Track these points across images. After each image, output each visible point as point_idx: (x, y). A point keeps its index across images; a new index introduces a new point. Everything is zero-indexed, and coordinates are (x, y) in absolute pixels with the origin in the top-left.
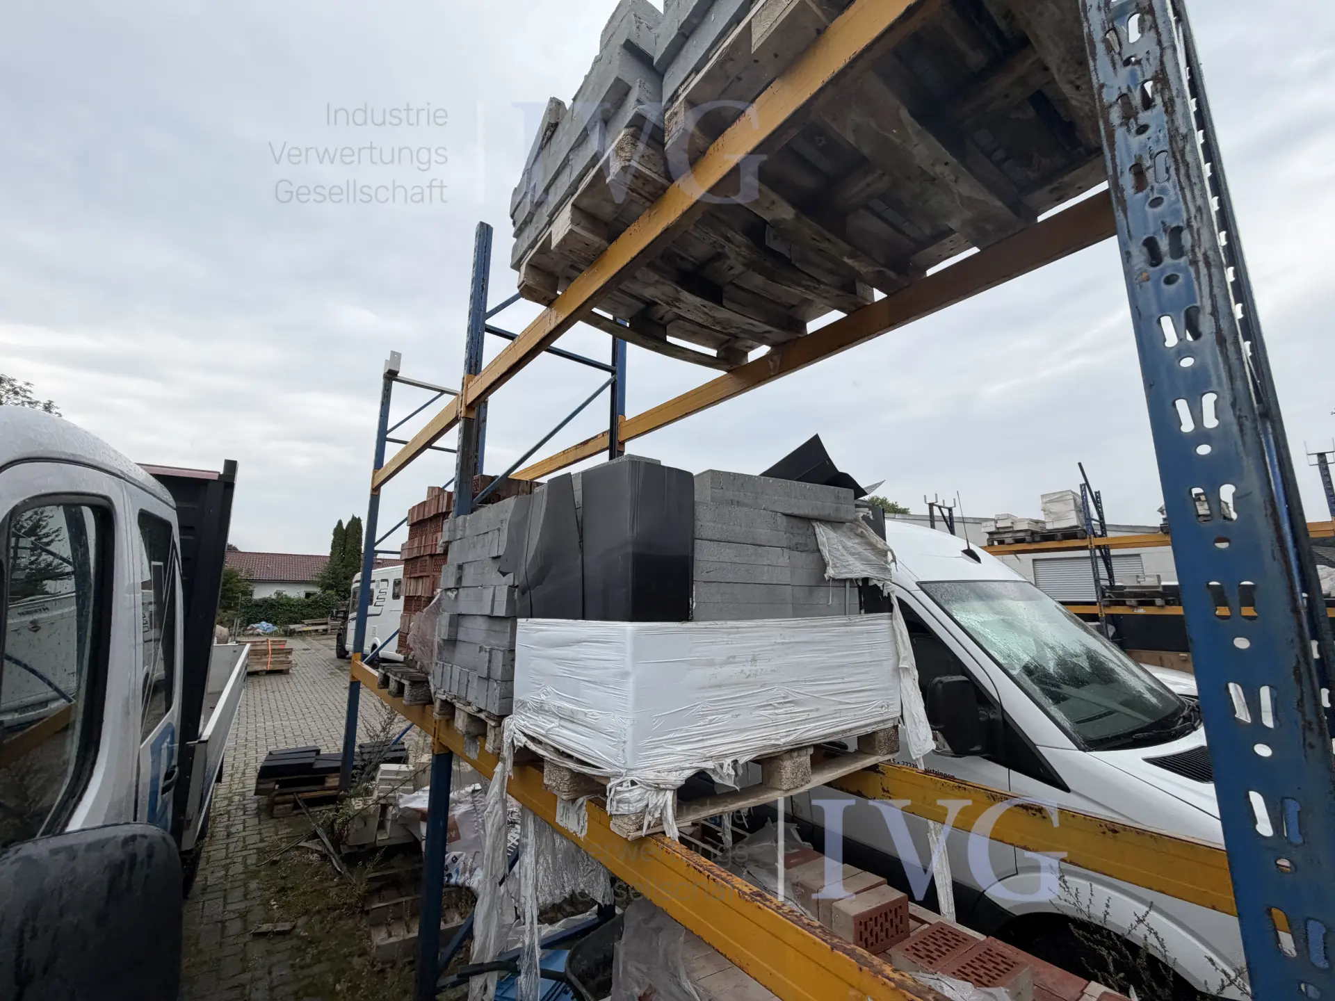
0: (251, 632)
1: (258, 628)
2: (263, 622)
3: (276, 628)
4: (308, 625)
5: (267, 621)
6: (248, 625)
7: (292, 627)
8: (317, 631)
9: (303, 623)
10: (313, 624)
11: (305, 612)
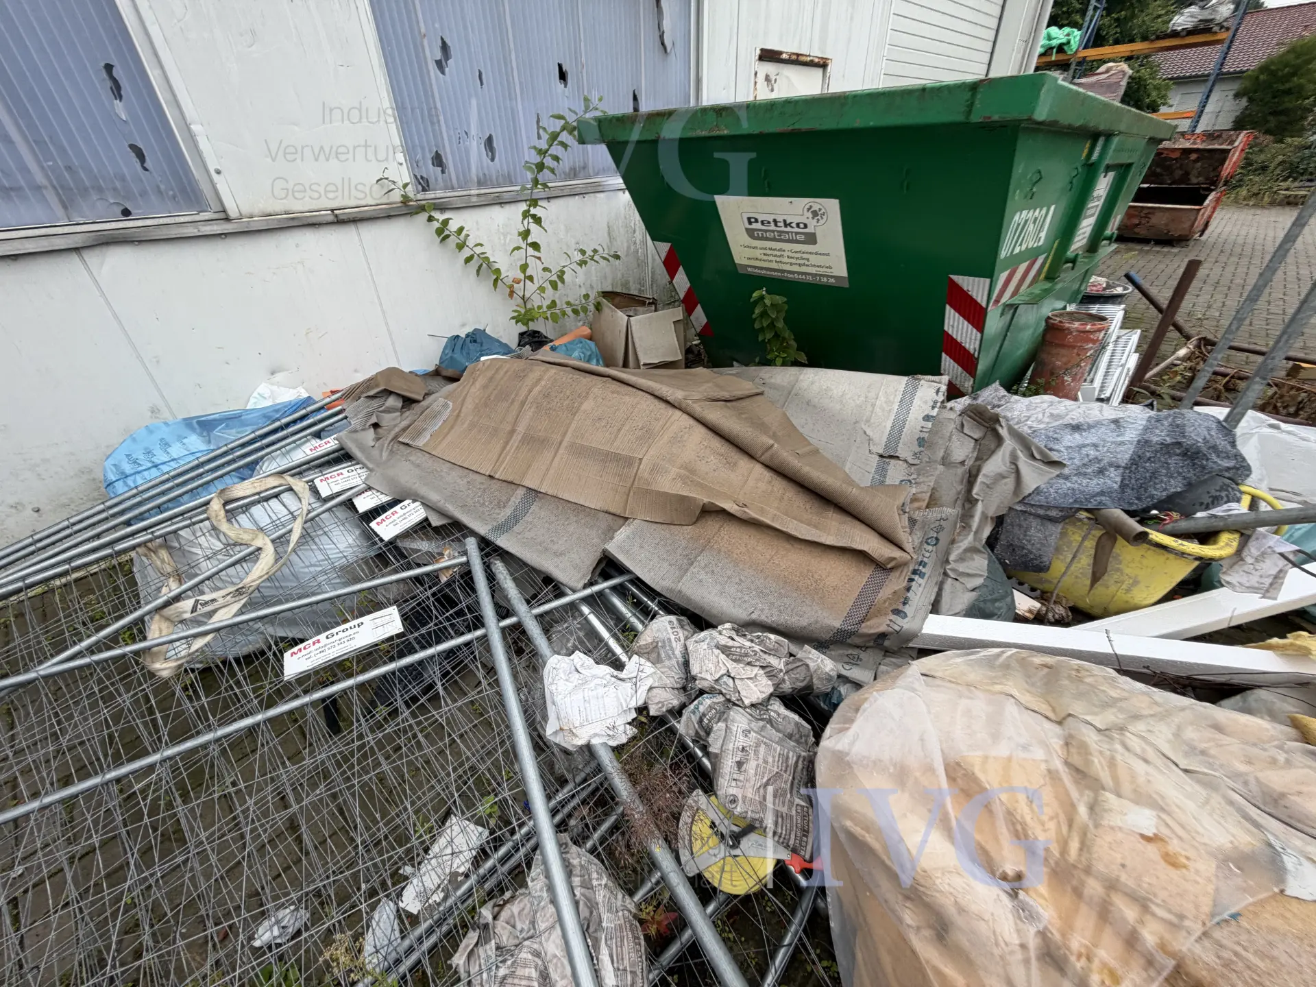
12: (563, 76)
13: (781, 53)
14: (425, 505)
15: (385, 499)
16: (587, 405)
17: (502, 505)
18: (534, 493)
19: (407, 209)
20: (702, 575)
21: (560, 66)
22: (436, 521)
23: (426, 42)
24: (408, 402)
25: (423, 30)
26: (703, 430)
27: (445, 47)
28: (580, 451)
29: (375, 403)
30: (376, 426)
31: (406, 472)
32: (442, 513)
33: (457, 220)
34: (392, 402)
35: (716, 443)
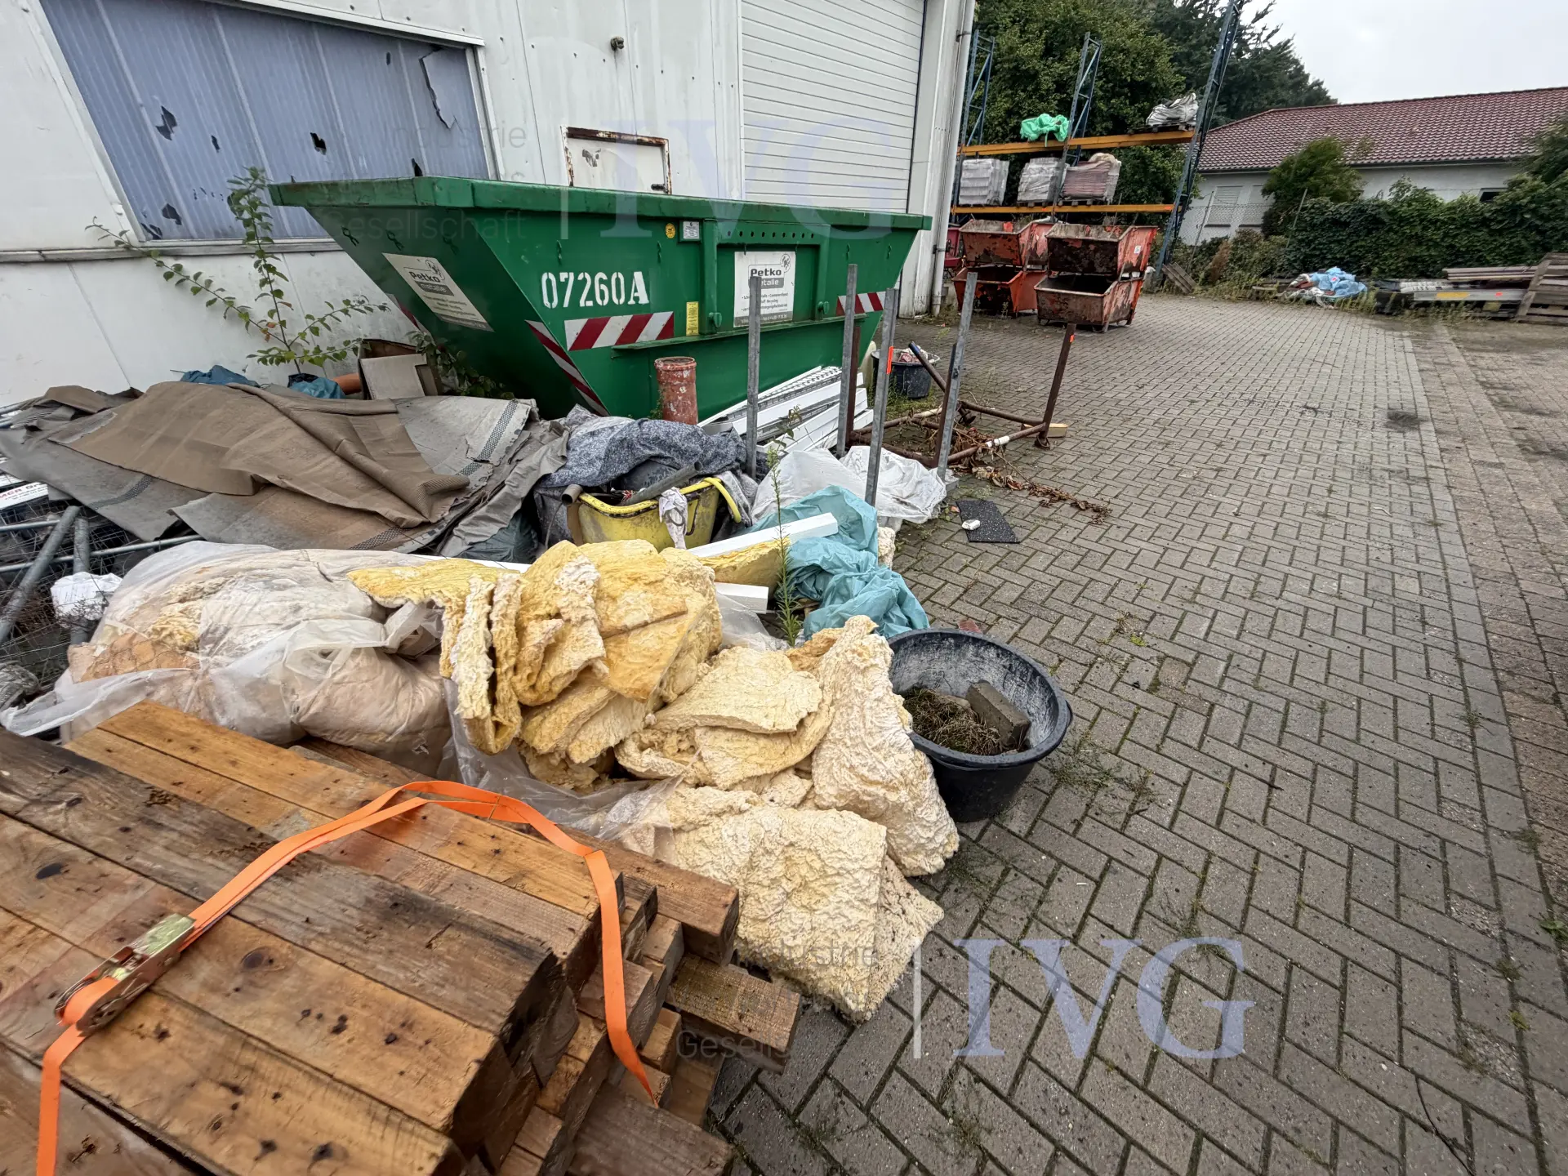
0: (1296, 293)
1: (1316, 284)
2: (1335, 270)
3: (1362, 287)
4: (1456, 285)
5: (1345, 267)
6: (1295, 276)
7: (1407, 286)
8: (1480, 304)
9: (1446, 276)
10: (1475, 284)
11: (1462, 242)
12: (320, 144)
13: (597, 132)
14: (50, 487)
15: (14, 481)
16: (215, 413)
17: (119, 488)
18: (150, 478)
19: (127, 254)
20: (241, 527)
21: (314, 136)
22: (55, 497)
23: (143, 111)
24: (79, 413)
25: (139, 100)
26: (298, 431)
27: (168, 117)
28: (194, 446)
29: (41, 412)
30: (33, 429)
31: (41, 460)
32: (64, 493)
33: (190, 267)
34: (60, 412)
35: (307, 442)
